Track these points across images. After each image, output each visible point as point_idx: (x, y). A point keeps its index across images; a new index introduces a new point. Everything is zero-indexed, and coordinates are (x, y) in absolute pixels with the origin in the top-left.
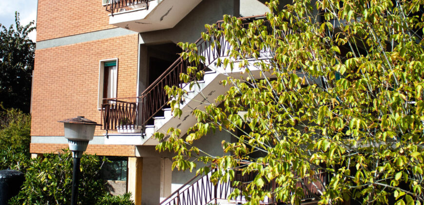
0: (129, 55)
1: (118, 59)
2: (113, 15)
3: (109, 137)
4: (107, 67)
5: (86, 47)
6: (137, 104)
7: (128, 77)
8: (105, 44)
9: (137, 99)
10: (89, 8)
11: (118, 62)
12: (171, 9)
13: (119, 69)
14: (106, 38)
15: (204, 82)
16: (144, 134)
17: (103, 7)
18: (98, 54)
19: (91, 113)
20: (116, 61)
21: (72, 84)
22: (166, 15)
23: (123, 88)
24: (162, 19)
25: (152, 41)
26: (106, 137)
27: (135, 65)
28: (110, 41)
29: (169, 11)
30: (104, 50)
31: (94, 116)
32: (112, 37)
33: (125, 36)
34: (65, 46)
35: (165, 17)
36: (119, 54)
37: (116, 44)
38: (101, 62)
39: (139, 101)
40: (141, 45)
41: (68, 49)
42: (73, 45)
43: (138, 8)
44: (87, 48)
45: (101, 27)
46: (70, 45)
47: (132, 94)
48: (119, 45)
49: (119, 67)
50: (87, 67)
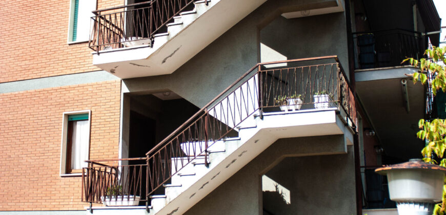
0: (106, 106)
1: (91, 112)
2: (99, 54)
3: (94, 211)
4: (71, 122)
5: (42, 95)
6: (120, 169)
7: (105, 134)
8: (71, 91)
9: (120, 162)
10: (47, 46)
11: (91, 114)
12: (178, 49)
13: (92, 124)
14: (72, 84)
15: (240, 139)
16: (150, 207)
17: (68, 45)
18: (61, 105)
19: (47, 181)
20: (88, 114)
21: (19, 143)
22: (170, 56)
23: (98, 148)
24: (164, 62)
25: (139, 89)
26: (89, 211)
27: (116, 119)
28: (79, 88)
29: (175, 52)
30: (68, 100)
31: (54, 184)
32: (81, 83)
33: (101, 82)
34: (10, 94)
35: (169, 58)
36: (93, 105)
37: (88, 92)
38: (65, 114)
39: (122, 164)
40: (125, 94)
41: (13, 98)
42: (21, 92)
43: (135, 45)
44: (43, 97)
45: (66, 71)
46: (16, 93)
47: (112, 156)
48: (91, 94)
49: (92, 121)
50: (43, 120)
